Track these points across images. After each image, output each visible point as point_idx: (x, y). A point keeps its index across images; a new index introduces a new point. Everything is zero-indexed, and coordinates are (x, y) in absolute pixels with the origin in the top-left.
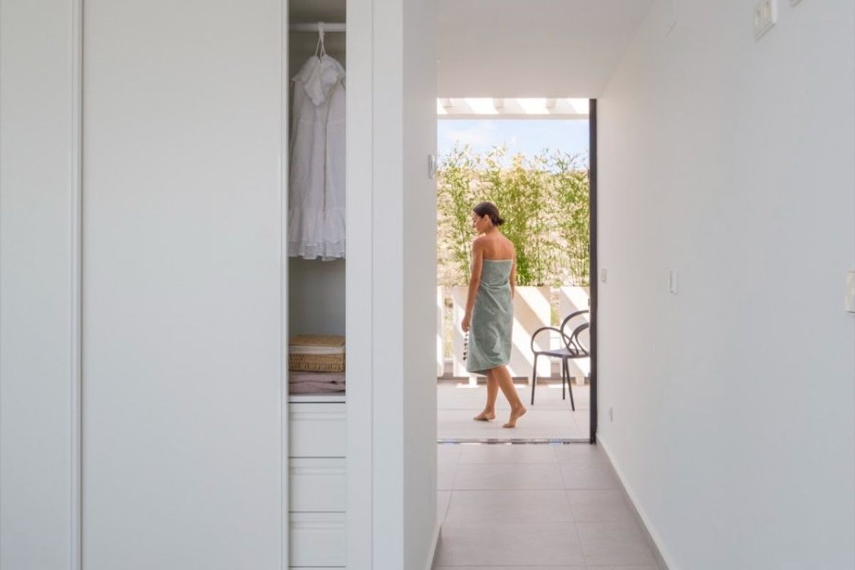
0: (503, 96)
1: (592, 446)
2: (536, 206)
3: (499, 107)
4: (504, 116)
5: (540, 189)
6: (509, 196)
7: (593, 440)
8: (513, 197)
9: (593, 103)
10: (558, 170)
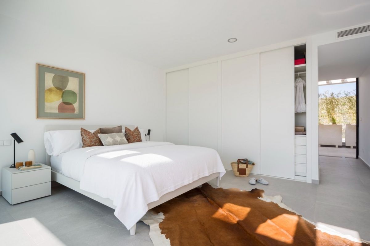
0: (329, 80)
1: (357, 159)
2: (338, 104)
3: (327, 83)
4: (328, 84)
5: (339, 101)
6: (330, 103)
7: (357, 157)
8: (331, 103)
9: (357, 79)
10: (345, 96)
